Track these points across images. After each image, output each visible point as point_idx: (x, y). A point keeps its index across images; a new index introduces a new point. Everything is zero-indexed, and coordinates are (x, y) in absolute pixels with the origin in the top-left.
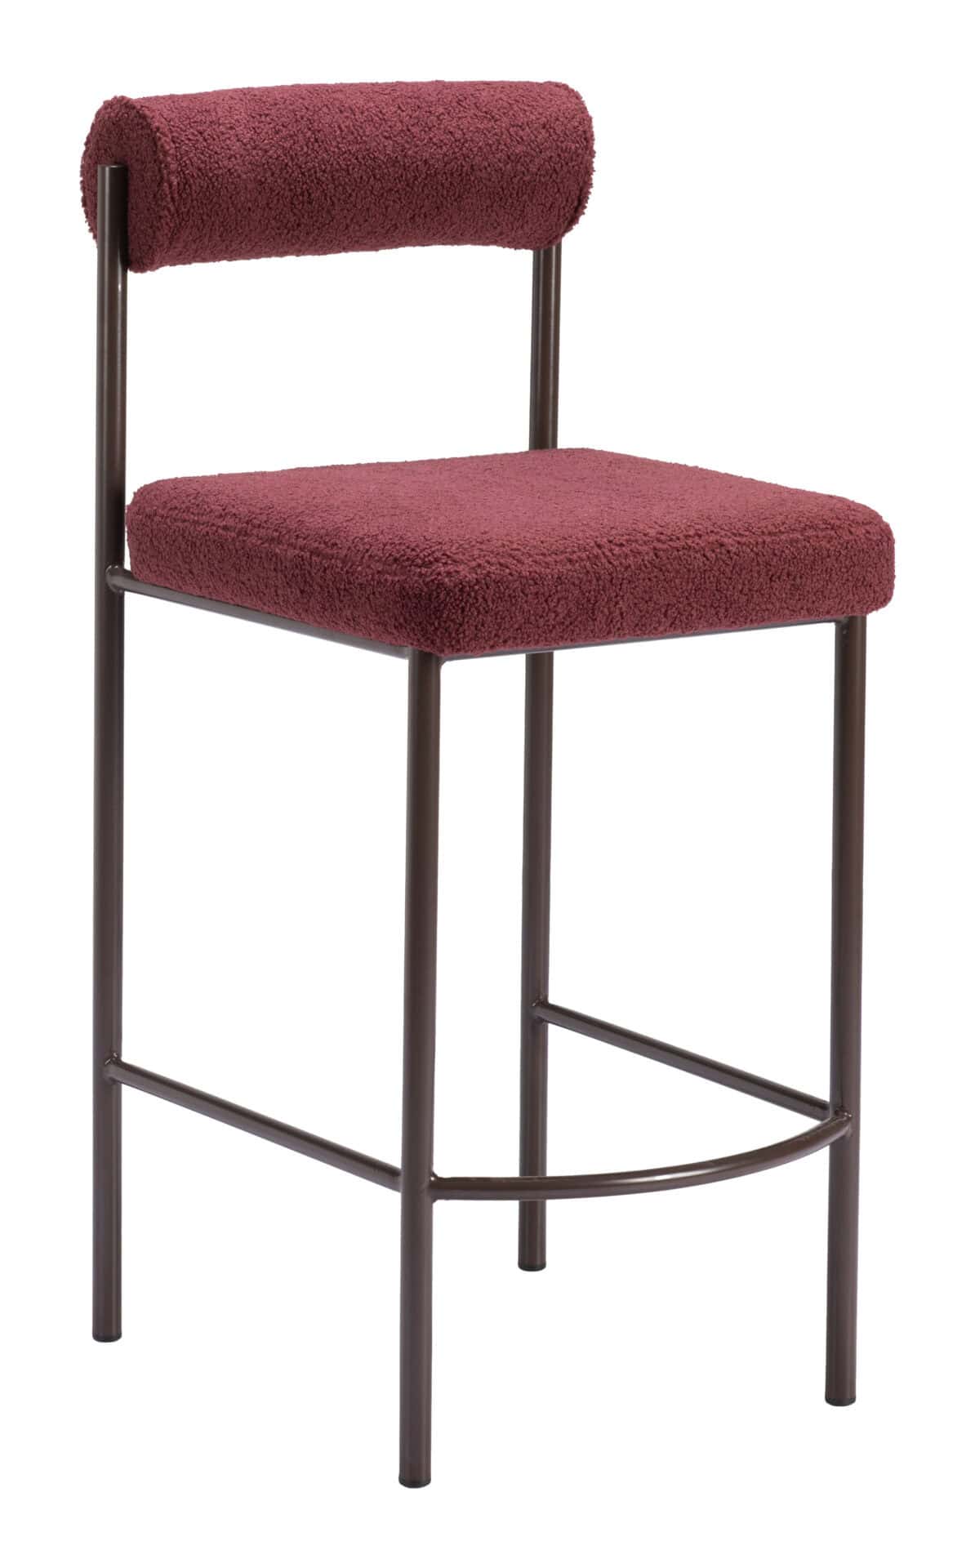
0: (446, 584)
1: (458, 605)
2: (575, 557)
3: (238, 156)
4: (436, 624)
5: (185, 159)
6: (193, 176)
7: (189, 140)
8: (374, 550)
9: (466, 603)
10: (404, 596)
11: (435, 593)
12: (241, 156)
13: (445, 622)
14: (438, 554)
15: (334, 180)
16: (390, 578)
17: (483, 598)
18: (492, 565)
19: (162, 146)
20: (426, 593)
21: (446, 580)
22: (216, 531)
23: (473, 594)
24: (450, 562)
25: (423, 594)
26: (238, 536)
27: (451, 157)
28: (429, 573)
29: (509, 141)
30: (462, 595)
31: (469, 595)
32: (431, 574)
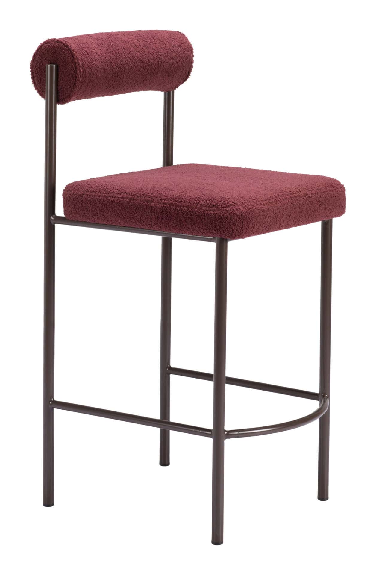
0: (237, 213)
1: (241, 221)
2: (271, 201)
3: (98, 60)
4: (233, 228)
5: (83, 61)
6: (86, 68)
7: (83, 54)
8: (202, 202)
9: (243, 220)
10: (220, 219)
11: (233, 217)
12: (99, 60)
13: (236, 227)
14: (231, 203)
15: (124, 68)
16: (212, 212)
17: (249, 218)
18: (249, 206)
19: (76, 57)
20: (229, 217)
21: (236, 212)
22: (118, 199)
23: (245, 216)
24: (236, 205)
25: (228, 217)
26: (130, 200)
27: (156, 58)
28: (229, 210)
29: (170, 51)
30: (242, 217)
31: (244, 217)
32: (230, 210)
